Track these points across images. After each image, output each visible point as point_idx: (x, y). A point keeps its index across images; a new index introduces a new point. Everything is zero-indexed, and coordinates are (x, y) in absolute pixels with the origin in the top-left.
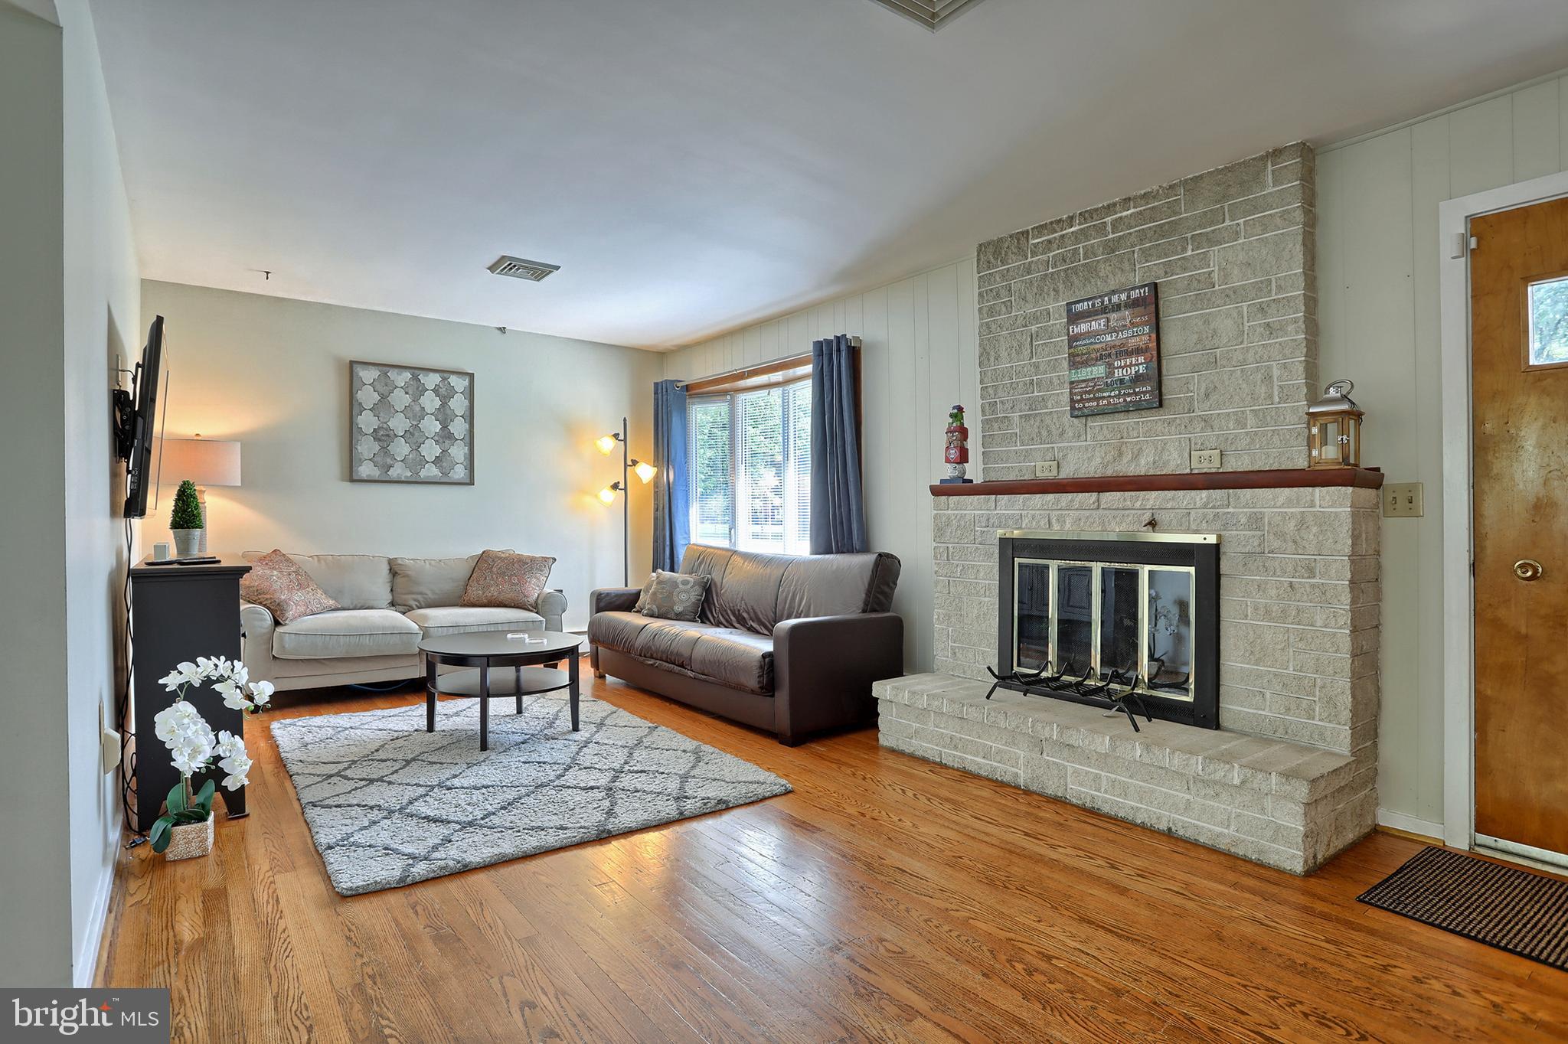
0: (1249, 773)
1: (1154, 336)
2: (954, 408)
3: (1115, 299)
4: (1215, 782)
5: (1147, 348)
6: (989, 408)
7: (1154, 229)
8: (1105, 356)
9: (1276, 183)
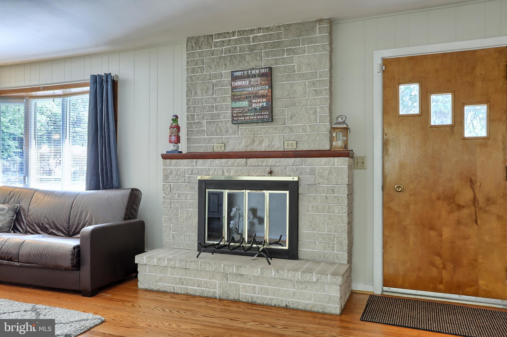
0: (319, 275)
1: (270, 90)
2: (174, 116)
3: (253, 72)
4: (305, 282)
5: (267, 95)
6: (190, 117)
7: (271, 43)
8: (248, 97)
9: (320, 33)
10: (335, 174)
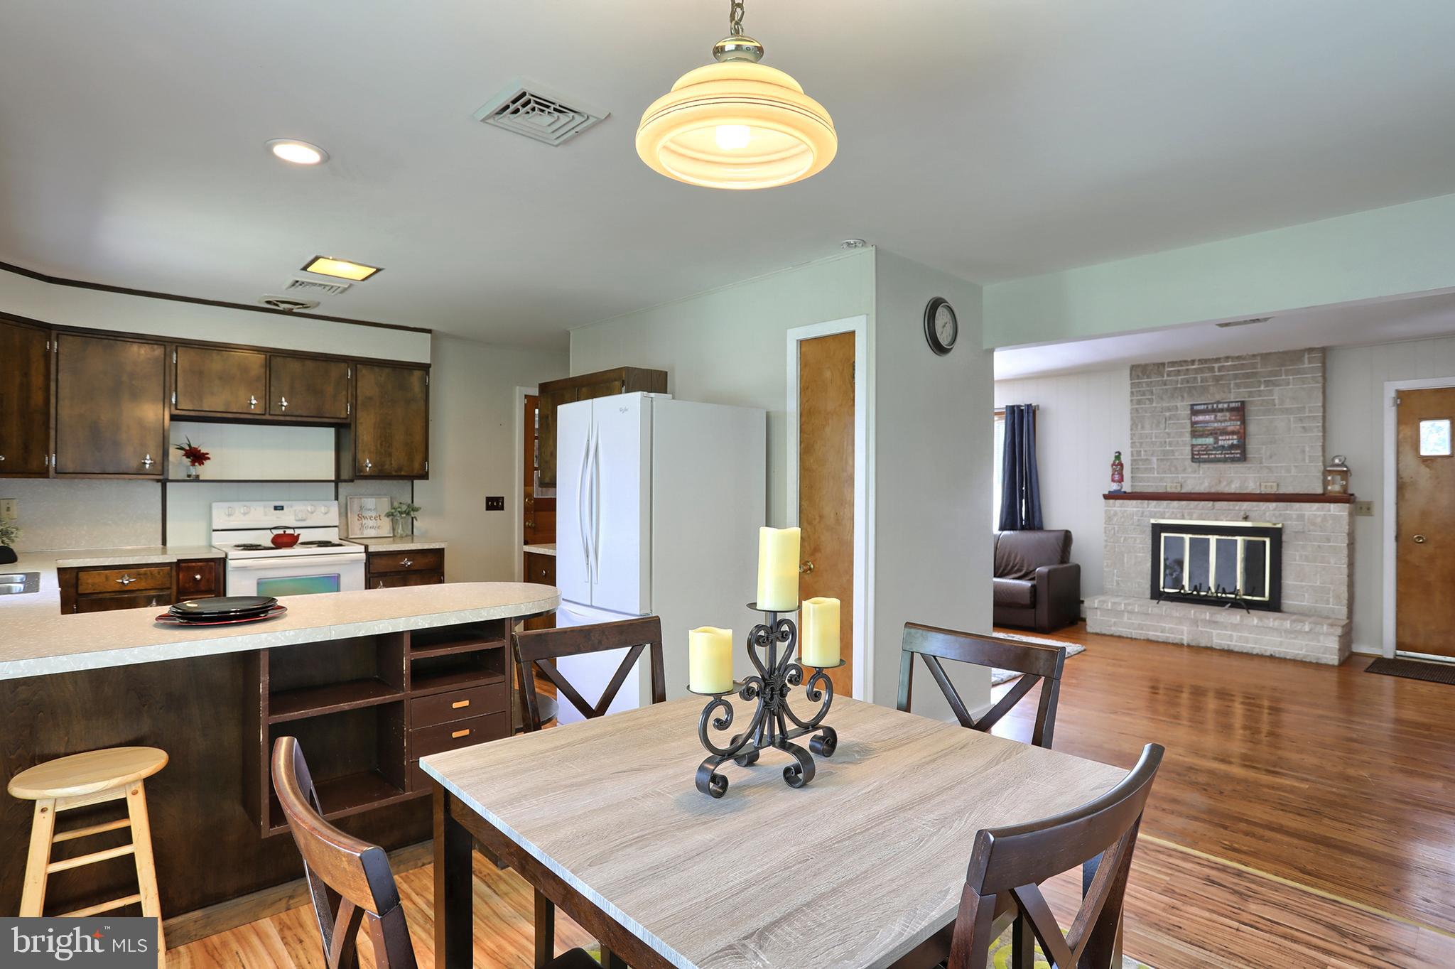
0: (1313, 626)
1: (1242, 426)
2: (1116, 453)
3: (1220, 406)
4: (1295, 631)
5: (1239, 432)
6: (1136, 453)
7: (1243, 374)
8: (1214, 433)
9: (1310, 362)
10: (1330, 522)
